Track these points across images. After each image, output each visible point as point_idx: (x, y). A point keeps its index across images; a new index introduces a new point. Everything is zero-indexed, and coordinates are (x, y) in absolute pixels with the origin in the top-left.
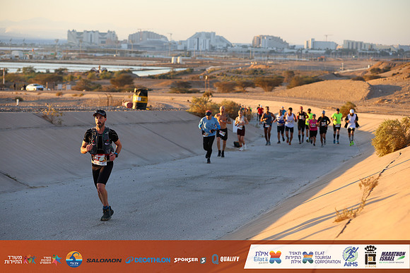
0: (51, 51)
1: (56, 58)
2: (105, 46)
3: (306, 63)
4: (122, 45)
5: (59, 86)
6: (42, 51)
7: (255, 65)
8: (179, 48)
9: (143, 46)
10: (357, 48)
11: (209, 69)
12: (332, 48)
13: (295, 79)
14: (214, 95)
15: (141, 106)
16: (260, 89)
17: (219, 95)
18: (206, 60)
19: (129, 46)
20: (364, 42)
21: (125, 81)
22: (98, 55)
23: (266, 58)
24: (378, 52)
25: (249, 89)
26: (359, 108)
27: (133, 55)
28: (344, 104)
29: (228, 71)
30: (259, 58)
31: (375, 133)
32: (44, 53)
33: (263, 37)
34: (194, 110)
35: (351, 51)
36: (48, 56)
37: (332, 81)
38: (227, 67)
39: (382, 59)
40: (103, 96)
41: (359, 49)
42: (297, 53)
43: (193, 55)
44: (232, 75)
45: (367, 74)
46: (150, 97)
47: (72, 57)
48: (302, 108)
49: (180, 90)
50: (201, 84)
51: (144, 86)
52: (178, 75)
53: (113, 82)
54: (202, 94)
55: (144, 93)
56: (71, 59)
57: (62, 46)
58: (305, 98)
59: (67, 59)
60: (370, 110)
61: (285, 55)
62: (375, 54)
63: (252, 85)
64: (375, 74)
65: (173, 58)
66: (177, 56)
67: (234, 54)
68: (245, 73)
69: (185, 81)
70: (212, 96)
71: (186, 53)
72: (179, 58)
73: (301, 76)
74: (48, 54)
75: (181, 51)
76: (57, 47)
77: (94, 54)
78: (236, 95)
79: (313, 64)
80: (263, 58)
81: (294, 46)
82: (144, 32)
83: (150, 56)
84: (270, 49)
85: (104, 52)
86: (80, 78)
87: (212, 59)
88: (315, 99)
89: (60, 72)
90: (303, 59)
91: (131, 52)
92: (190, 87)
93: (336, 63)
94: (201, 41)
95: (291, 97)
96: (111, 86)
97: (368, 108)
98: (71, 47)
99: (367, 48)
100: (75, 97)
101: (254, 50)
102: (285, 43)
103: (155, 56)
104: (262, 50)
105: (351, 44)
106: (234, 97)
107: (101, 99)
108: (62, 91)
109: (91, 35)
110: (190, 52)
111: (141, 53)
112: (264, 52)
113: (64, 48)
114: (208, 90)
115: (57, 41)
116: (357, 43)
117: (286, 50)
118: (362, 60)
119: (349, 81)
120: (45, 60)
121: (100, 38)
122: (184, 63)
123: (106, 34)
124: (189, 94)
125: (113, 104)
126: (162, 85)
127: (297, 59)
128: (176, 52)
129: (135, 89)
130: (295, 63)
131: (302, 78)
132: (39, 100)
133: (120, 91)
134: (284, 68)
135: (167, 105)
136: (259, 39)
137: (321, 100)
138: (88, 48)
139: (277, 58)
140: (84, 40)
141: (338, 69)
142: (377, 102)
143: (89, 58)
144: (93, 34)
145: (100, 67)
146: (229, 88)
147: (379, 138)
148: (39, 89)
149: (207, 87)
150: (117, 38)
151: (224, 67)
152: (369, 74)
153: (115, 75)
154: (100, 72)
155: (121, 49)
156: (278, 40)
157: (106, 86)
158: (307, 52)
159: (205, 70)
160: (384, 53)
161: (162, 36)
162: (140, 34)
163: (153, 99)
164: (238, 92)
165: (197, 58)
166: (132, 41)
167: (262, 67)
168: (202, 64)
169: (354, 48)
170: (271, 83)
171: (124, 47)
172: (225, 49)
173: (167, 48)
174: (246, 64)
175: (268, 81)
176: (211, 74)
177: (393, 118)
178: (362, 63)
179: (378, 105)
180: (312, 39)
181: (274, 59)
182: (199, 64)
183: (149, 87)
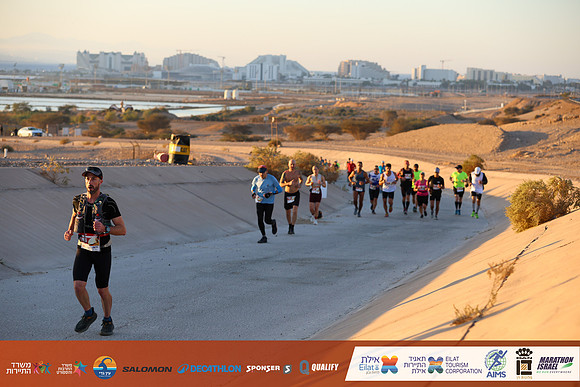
0: (53, 80)
1: (60, 91)
2: (128, 74)
3: (414, 99)
4: (154, 72)
5: (65, 130)
6: (41, 80)
7: (341, 102)
8: (235, 77)
9: (185, 74)
10: (485, 79)
11: (278, 107)
12: (451, 79)
13: (399, 122)
14: (283, 144)
15: (180, 159)
16: (349, 136)
17: (292, 144)
18: (274, 95)
19: (164, 75)
20: (496, 71)
21: (158, 124)
22: (119, 86)
23: (358, 92)
24: (516, 85)
25: (333, 136)
26: (488, 163)
27: (169, 87)
28: (467, 158)
29: (304, 111)
30: (347, 92)
31: (510, 199)
32: (44, 84)
33: (354, 63)
35: (478, 83)
36: (50, 87)
37: (450, 125)
38: (302, 104)
39: (521, 95)
40: (127, 144)
41: (488, 81)
42: (402, 86)
43: (255, 87)
44: (309, 116)
45: (500, 116)
46: (194, 146)
47: (84, 89)
48: (407, 163)
49: (235, 137)
50: (265, 128)
51: (185, 131)
52: (232, 115)
53: (142, 124)
54: (267, 143)
55: (184, 140)
56: (83, 92)
57: (70, 73)
58: (412, 150)
59: (75, 92)
60: (504, 167)
61: (385, 88)
62: (511, 88)
63: (337, 130)
64: (511, 116)
65: (226, 91)
66: (231, 89)
67: (312, 86)
68: (327, 113)
69: (243, 124)
70: (281, 146)
71: (245, 84)
72: (234, 92)
73: (406, 118)
74: (50, 84)
75: (237, 81)
76: (61, 75)
77: (114, 85)
78: (316, 144)
79: (423, 101)
80: (353, 93)
81: (398, 76)
82: (186, 54)
83: (193, 89)
84: (363, 79)
85: (128, 82)
86: (94, 119)
87: (282, 93)
88: (426, 151)
89: (66, 110)
90: (409, 95)
91: (166, 83)
92: (251, 133)
93: (457, 101)
94: (266, 67)
95: (393, 147)
96: (138, 130)
97: (501, 164)
98: (82, 75)
99: (500, 79)
100: (86, 146)
101: (341, 80)
102: (385, 71)
103: (201, 89)
104: (351, 81)
105: (477, 73)
106: (312, 147)
107: (123, 149)
108: (68, 137)
109: (111, 58)
110: (250, 83)
111: (181, 84)
112: (354, 84)
113: (72, 77)
114: (275, 137)
115: (62, 66)
116: (486, 72)
117: (386, 81)
118: (493, 96)
119: (473, 125)
120: (45, 93)
121: (122, 63)
122: (242, 99)
123: (132, 56)
124: (249, 143)
125: (141, 157)
126: (211, 130)
127: (401, 94)
128: (231, 83)
129: (173, 135)
130: (397, 99)
131: (408, 121)
132: (37, 151)
133: (151, 138)
134: (383, 106)
135: (217, 159)
136: (348, 65)
137: (434, 152)
138: (106, 76)
139: (374, 93)
140: (100, 65)
141: (459, 108)
142: (514, 155)
143: (107, 91)
144: (113, 56)
145: (122, 104)
146: (304, 134)
147: (516, 207)
148: (36, 134)
149: (274, 133)
150: (147, 62)
151: (298, 104)
152: (503, 115)
153: (144, 116)
154: (123, 110)
155: (153, 78)
156: (374, 67)
157: (131, 130)
158: (415, 84)
159: (271, 109)
160: (524, 86)
161: (211, 61)
162: (181, 58)
164: (318, 140)
165: (260, 92)
166: (169, 68)
167: (351, 105)
168: (267, 100)
169: (482, 79)
170: (364, 127)
171: (157, 75)
172: (300, 80)
173: (218, 77)
174: (330, 101)
175: (359, 125)
176: (279, 115)
177: (536, 178)
178: (493, 100)
179: (515, 159)
180: (423, 66)
181: (368, 93)
182: (263, 100)
183: (192, 133)
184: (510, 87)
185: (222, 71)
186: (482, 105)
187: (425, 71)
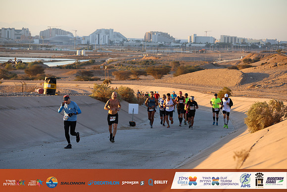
2: (20, 41)
3: (190, 55)
4: (34, 40)
7: (146, 57)
8: (83, 42)
9: (53, 41)
10: (232, 42)
11: (108, 60)
12: (211, 42)
13: (181, 68)
14: (112, 82)
15: (51, 92)
16: (151, 77)
17: (117, 82)
18: (106, 53)
19: (41, 41)
21: (37, 71)
22: (14, 48)
23: (156, 51)
24: (250, 45)
25: (142, 77)
26: (233, 92)
27: (44, 49)
28: (221, 89)
29: (124, 62)
30: (150, 51)
31: (247, 113)
33: (153, 33)
34: (95, 95)
35: (227, 44)
37: (211, 70)
38: (123, 58)
39: (253, 52)
40: (19, 83)
42: (182, 47)
43: (95, 48)
44: (127, 65)
45: (240, 64)
46: (59, 84)
49: (83, 78)
50: (101, 73)
51: (53, 75)
52: (82, 65)
53: (27, 71)
54: (103, 81)
55: (53, 81)
58: (189, 85)
60: (243, 94)
63: (144, 73)
64: (247, 64)
65: (78, 51)
67: (129, 47)
68: (138, 63)
69: (88, 70)
70: (111, 83)
71: (89, 46)
72: (82, 51)
73: (185, 66)
75: (84, 45)
77: (10, 48)
78: (131, 82)
79: (195, 55)
80: (153, 51)
81: (180, 40)
82: (53, 29)
83: (58, 50)
84: (159, 43)
85: (19, 46)
87: (111, 51)
88: (197, 85)
90: (187, 52)
91: (42, 46)
92: (93, 76)
93: (215, 55)
94: (101, 36)
95: (177, 83)
96: (25, 75)
97: (241, 93)
99: (240, 42)
101: (146, 44)
102: (172, 38)
103: (62, 50)
104: (152, 44)
105: (226, 39)
106: (129, 84)
107: (16, 86)
109: (8, 32)
110: (92, 46)
111: (51, 47)
112: (154, 46)
114: (107, 78)
116: (232, 38)
117: (173, 44)
118: (236, 52)
119: (225, 70)
121: (16, 34)
122: (87, 55)
124: (92, 82)
125: (27, 91)
126: (69, 74)
127: (182, 51)
128: (80, 46)
129: (46, 78)
130: (180, 55)
131: (186, 68)
133: (33, 79)
134: (171, 59)
135: (72, 91)
136: (150, 35)
137: (202, 86)
138: (5, 43)
139: (166, 51)
140: (2, 36)
141: (216, 59)
142: (249, 87)
143: (7, 51)
144: (10, 31)
145: (15, 59)
146: (125, 76)
147: (250, 118)
149: (107, 76)
150: (30, 34)
151: (120, 58)
152: (242, 64)
153: (28, 66)
154: (16, 63)
155: (34, 44)
156: (166, 35)
157: (20, 74)
158: (190, 45)
159: (105, 61)
160: (254, 46)
161: (68, 32)
162: (50, 31)
163: (61, 86)
164: (133, 80)
165: (98, 51)
166: (43, 37)
167: (152, 58)
168: (102, 56)
170: (160, 72)
171: (36, 42)
172: (122, 43)
173: (72, 42)
174: (140, 56)
175: (157, 70)
176: (109, 65)
177: (262, 100)
178: (236, 54)
179: (250, 89)
180: (194, 35)
181: (162, 51)
182: (100, 56)
183: (58, 76)
184: (246, 47)
185: (75, 38)
186: (230, 57)
187: (196, 38)
